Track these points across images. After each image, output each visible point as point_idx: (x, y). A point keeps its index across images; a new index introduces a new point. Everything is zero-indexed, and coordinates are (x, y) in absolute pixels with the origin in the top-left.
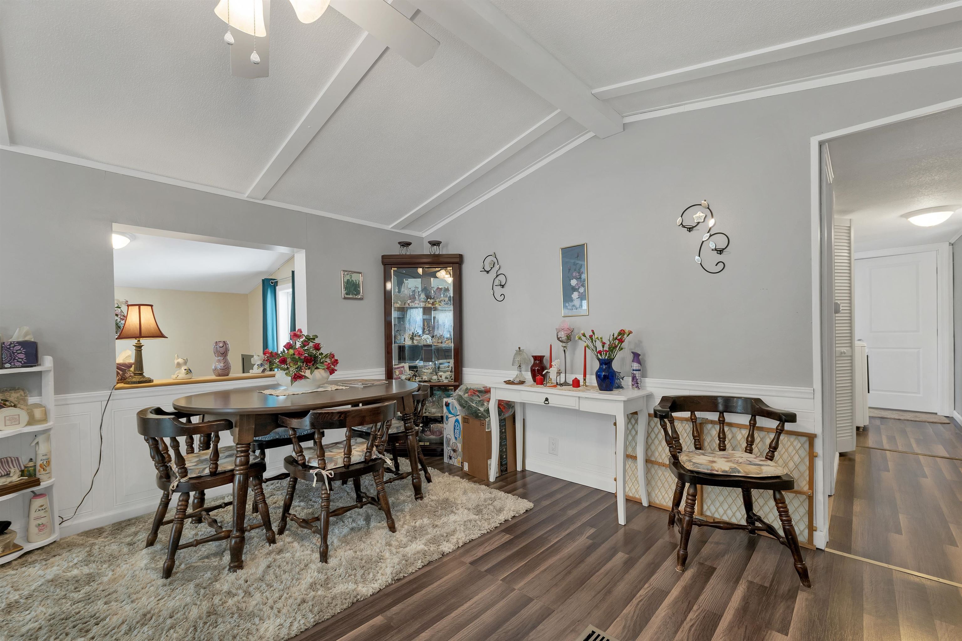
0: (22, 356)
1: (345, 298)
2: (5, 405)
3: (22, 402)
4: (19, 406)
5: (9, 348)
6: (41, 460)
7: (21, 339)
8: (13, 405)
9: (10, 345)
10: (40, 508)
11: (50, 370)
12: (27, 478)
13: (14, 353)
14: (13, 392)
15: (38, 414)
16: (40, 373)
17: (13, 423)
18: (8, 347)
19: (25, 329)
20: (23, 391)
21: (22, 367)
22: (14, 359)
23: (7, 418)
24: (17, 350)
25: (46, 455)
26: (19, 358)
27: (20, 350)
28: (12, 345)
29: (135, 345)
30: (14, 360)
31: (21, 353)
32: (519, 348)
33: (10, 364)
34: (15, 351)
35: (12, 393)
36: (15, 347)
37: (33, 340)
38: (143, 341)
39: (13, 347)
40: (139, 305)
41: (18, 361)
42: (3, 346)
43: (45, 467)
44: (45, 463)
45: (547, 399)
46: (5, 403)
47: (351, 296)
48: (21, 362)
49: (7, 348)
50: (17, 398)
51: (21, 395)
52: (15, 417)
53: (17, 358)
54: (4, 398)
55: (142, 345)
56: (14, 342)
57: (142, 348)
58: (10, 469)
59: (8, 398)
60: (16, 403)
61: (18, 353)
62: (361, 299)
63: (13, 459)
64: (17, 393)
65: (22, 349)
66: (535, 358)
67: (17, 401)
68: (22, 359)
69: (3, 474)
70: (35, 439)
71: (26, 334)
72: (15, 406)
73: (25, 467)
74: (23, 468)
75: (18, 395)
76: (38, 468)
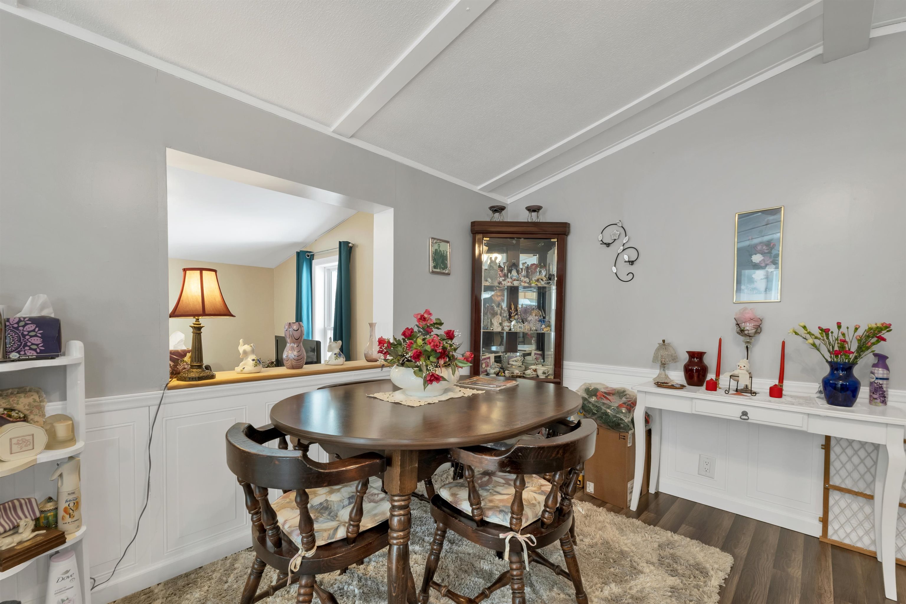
0: (37, 340)
1: (433, 272)
2: (10, 416)
3: (36, 411)
4: (31, 417)
5: (17, 328)
6: (66, 501)
7: (35, 314)
8: (22, 416)
9: (18, 323)
10: (64, 576)
11: (79, 364)
12: (45, 531)
13: (24, 336)
14: (22, 395)
15: (61, 430)
16: (63, 369)
17: (24, 449)
18: (16, 326)
19: (42, 298)
20: (38, 394)
21: (38, 358)
22: (25, 345)
23: (14, 441)
24: (29, 332)
25: (73, 493)
26: (33, 344)
27: (34, 331)
28: (22, 324)
29: (193, 325)
30: (24, 347)
31: (36, 336)
32: (664, 341)
33: (19, 352)
34: (26, 333)
35: (20, 397)
36: (27, 327)
37: (53, 316)
38: (203, 320)
39: (24, 326)
40: (201, 270)
41: (31, 349)
42: (7, 324)
43: (71, 511)
44: (72, 505)
45: (745, 413)
46: (10, 413)
47: (438, 270)
48: (35, 350)
49: (13, 327)
50: (28, 405)
51: (35, 401)
52: (27, 438)
53: (29, 344)
54: (8, 407)
55: (201, 325)
56: (24, 318)
57: (202, 330)
58: (18, 521)
59: (15, 405)
60: (27, 412)
61: (31, 337)
62: (448, 274)
63: (23, 501)
64: (28, 397)
65: (37, 329)
66: (692, 355)
67: (28, 410)
68: (37, 345)
69: (7, 528)
70: (57, 469)
71: (42, 308)
72: (25, 419)
73: (42, 512)
74: (38, 514)
75: (30, 400)
76: (61, 513)
